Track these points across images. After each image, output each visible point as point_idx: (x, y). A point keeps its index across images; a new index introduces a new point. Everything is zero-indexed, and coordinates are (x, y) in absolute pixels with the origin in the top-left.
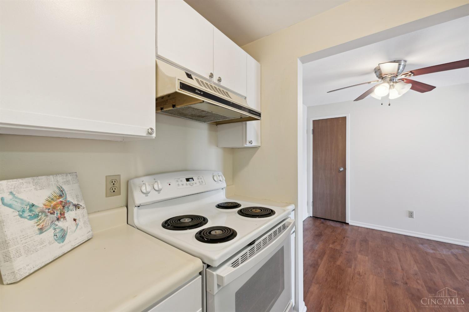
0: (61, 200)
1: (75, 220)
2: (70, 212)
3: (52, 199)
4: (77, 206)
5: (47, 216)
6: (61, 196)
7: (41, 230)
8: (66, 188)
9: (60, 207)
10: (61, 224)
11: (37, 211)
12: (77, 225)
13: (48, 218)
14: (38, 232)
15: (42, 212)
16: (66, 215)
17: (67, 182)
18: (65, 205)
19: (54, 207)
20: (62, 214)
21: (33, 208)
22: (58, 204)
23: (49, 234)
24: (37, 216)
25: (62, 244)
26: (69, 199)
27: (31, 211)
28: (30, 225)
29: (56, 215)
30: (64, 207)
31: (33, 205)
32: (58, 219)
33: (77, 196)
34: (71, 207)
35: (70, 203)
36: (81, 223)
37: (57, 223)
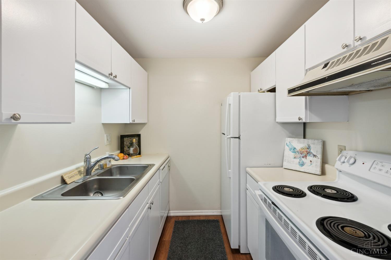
0: (307, 150)
1: (311, 161)
2: (310, 157)
3: (303, 149)
4: (314, 156)
5: (299, 154)
6: (308, 149)
7: (295, 158)
8: (312, 146)
9: (305, 153)
10: (304, 160)
11: (296, 150)
12: (311, 164)
13: (299, 155)
14: (293, 158)
15: (298, 152)
16: (307, 157)
17: (314, 144)
18: (309, 153)
19: (303, 152)
20: (306, 156)
21: (295, 149)
22: (305, 151)
23: (298, 160)
24: (295, 152)
25: (300, 167)
26: (312, 151)
27: (294, 150)
28: (292, 155)
29: (302, 155)
30: (307, 153)
31: (295, 148)
32: (303, 157)
33: (317, 152)
34: (312, 155)
35: (312, 153)
36: (314, 164)
37: (302, 158)
